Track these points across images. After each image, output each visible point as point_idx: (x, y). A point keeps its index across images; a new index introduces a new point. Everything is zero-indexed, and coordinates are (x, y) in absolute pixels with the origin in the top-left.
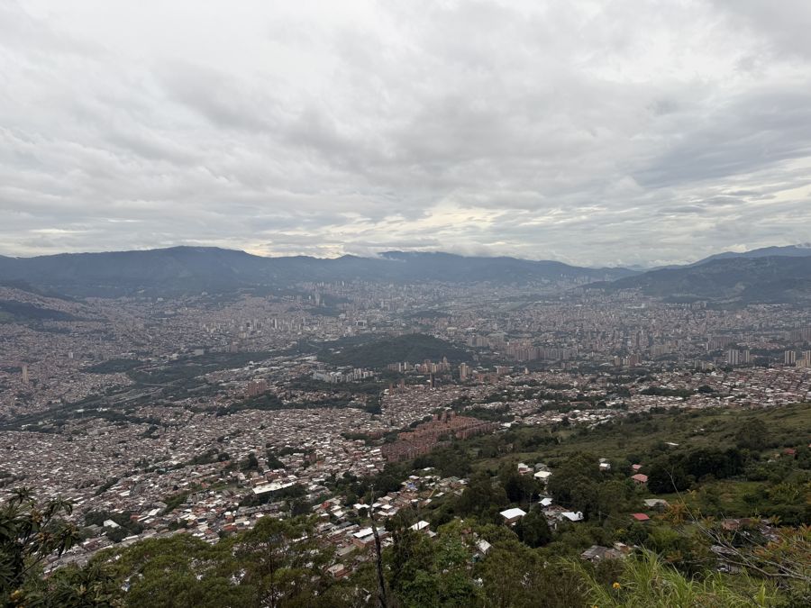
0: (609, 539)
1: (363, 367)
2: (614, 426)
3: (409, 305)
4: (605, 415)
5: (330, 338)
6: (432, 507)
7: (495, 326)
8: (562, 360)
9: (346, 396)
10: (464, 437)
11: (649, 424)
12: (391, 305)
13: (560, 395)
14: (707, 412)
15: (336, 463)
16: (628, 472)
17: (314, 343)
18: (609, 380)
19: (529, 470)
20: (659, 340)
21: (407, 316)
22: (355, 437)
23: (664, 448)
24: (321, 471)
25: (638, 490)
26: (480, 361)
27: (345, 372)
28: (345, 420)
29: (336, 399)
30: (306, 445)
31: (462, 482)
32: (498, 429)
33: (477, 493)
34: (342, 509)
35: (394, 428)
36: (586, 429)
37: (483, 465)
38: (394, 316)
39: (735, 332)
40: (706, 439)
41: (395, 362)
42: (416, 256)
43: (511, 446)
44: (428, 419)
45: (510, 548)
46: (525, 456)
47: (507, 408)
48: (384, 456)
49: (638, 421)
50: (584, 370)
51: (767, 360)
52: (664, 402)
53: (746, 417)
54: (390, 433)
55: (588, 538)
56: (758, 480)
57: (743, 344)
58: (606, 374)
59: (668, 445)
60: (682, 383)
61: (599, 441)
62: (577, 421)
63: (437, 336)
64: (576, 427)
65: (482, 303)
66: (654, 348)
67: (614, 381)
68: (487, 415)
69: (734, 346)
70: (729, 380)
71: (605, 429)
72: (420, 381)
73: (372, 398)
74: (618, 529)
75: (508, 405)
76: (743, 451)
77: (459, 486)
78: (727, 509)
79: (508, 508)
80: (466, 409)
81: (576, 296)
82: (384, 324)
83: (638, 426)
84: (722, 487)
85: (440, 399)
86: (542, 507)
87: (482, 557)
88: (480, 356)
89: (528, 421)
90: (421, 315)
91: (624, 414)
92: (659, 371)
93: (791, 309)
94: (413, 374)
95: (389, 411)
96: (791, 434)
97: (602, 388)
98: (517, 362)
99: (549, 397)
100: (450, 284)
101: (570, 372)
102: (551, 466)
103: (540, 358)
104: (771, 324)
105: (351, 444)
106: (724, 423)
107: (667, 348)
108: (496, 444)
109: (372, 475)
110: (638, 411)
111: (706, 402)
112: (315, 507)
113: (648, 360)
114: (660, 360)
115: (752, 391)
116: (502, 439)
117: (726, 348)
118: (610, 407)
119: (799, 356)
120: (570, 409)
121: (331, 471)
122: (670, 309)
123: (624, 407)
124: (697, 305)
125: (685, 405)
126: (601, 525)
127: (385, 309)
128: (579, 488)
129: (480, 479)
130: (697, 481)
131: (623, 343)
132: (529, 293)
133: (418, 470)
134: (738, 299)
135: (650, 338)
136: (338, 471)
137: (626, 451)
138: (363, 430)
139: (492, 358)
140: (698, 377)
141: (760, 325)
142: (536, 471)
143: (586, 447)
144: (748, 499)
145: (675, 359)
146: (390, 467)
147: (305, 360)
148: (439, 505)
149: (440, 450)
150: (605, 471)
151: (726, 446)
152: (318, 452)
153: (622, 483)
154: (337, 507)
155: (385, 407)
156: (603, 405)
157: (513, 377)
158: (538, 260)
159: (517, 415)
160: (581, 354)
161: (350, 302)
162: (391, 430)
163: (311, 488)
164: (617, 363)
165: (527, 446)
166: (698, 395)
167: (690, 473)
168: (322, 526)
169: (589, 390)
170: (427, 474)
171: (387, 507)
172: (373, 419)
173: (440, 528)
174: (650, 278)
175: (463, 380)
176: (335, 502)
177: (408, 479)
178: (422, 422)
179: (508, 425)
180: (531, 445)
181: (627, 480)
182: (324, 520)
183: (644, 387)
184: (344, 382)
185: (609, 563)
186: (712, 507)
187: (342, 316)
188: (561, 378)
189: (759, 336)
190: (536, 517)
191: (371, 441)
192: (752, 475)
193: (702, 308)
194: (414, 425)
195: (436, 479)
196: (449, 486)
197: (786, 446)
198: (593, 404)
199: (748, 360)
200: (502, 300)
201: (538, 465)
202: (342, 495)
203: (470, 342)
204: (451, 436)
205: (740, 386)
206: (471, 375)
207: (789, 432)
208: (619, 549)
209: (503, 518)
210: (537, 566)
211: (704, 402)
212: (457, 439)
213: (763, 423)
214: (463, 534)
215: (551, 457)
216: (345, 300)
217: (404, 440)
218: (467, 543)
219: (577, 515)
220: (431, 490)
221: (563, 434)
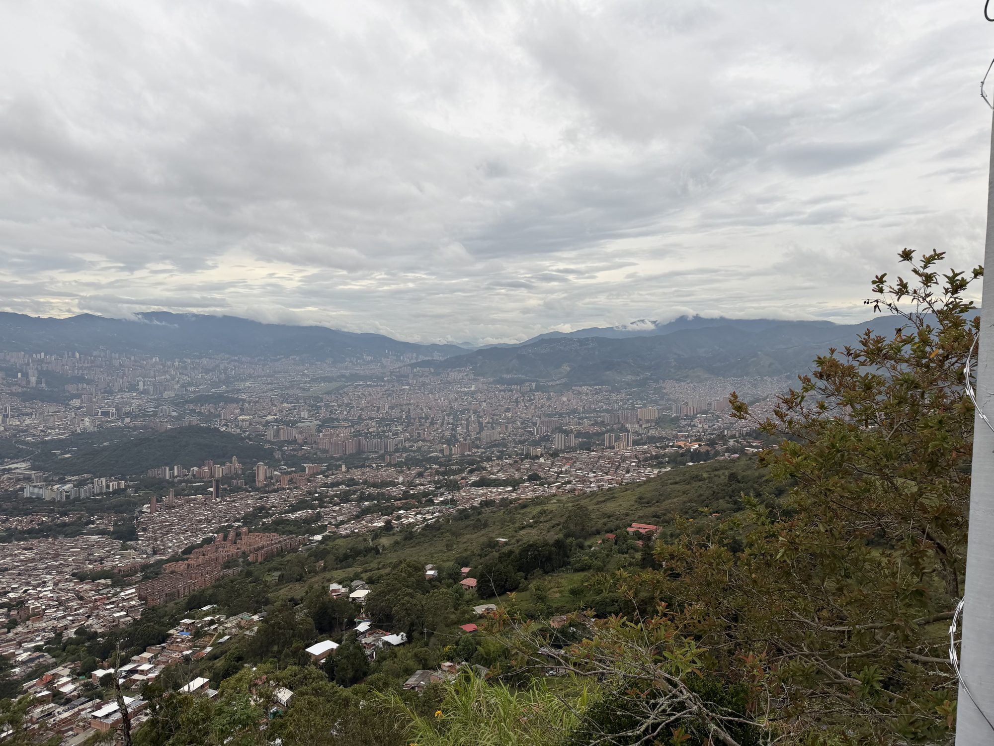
0: (435, 660)
1: (109, 475)
2: (442, 525)
3: (183, 386)
4: (433, 513)
5: (53, 435)
6: (213, 657)
7: (305, 414)
8: (386, 453)
9: (80, 518)
10: (260, 560)
11: (479, 520)
12: (154, 386)
13: (383, 494)
14: (536, 501)
15: (64, 617)
16: (456, 577)
17: (27, 443)
18: (438, 473)
19: (343, 590)
20: (489, 425)
21: (179, 402)
22: (94, 577)
23: (493, 545)
24: (37, 631)
25: (467, 597)
26: (284, 459)
27: (79, 484)
28: (79, 554)
29: (64, 525)
30: (11, 595)
31: (256, 618)
32: (306, 545)
33: (276, 629)
34: (73, 681)
35: (158, 557)
36: (411, 533)
37: (284, 592)
38: (158, 402)
39: (561, 415)
40: (534, 531)
41: (158, 467)
42: (194, 319)
43: (322, 563)
44: (208, 541)
45: (317, 692)
46: (340, 574)
47: (319, 517)
48: (141, 598)
49: (467, 517)
50: (410, 463)
51: (589, 443)
52: (494, 493)
53: (571, 504)
54: (152, 565)
55: (411, 663)
56: (582, 570)
57: (569, 428)
58: (434, 466)
59: (497, 541)
60: (512, 471)
61: (426, 545)
62: (402, 524)
63: (223, 429)
64: (400, 532)
65: (287, 385)
66: (484, 434)
67: (443, 474)
68: (292, 528)
69: (560, 430)
70: (555, 466)
71: (432, 530)
72: (197, 491)
73: (123, 519)
74: (445, 646)
75: (319, 513)
76: (569, 540)
77: (252, 623)
78: (555, 605)
79: (316, 642)
80: (264, 523)
81: (402, 376)
82: (144, 413)
83: (468, 523)
84: (550, 582)
85: (226, 513)
86: (358, 634)
87: (281, 710)
88: (283, 453)
89: (343, 530)
90: (201, 399)
91: (454, 511)
92: (489, 459)
93: (612, 392)
94: (187, 482)
95: (150, 534)
96: (611, 519)
97: (430, 482)
98: (332, 458)
99: (370, 498)
100: (244, 359)
101: (395, 466)
102: (370, 582)
103: (360, 451)
104: (593, 406)
105: (88, 587)
106: (552, 512)
107: (497, 434)
108: (301, 563)
109: (122, 626)
110: (467, 506)
111: (535, 491)
112: (26, 685)
113: (478, 447)
114: (489, 447)
115: (577, 476)
116: (310, 556)
117: (553, 432)
118: (438, 504)
119: (618, 439)
120: (394, 510)
121: (54, 629)
122: (500, 391)
123: (453, 502)
124: (526, 387)
125: (514, 495)
126: (427, 645)
127: (145, 392)
128: (403, 604)
129: (280, 611)
130: (526, 579)
131: (453, 430)
132: (347, 373)
133: (195, 610)
134: (564, 380)
135: (480, 423)
136: (66, 628)
137: (454, 554)
138: (108, 565)
139: (300, 454)
140: (527, 464)
141: (584, 408)
142: (351, 591)
143: (411, 554)
144: (574, 592)
145: (505, 446)
146: (150, 613)
147: (10, 469)
148: (222, 653)
149: (226, 580)
150: (432, 579)
151: (553, 536)
152: (32, 604)
153: (450, 591)
154: (65, 680)
155: (144, 530)
156: (431, 502)
157: (327, 477)
158: (359, 332)
159: (330, 523)
160: (408, 445)
161: (89, 382)
162: (152, 560)
163: (19, 659)
164: (447, 453)
165: (341, 561)
166: (526, 484)
167: (519, 570)
168: (38, 710)
169: (415, 486)
170: (207, 614)
171: (146, 667)
172: (124, 548)
173: (223, 683)
174: (480, 357)
175: (259, 484)
176: (61, 673)
177: (179, 624)
178: (201, 546)
179: (319, 537)
180: (345, 559)
181: (455, 586)
182: (42, 701)
183: (474, 479)
184: (78, 499)
185: (435, 687)
186: (541, 606)
187: (76, 402)
188: (384, 473)
189: (582, 419)
190: (351, 648)
191: (120, 579)
192: (578, 565)
193: (531, 390)
194: (188, 551)
195: (219, 619)
196: (238, 625)
197: (607, 532)
198: (420, 502)
199: (572, 445)
200: (314, 380)
201: (354, 583)
202: (73, 661)
203: (270, 435)
204: (241, 560)
205: (566, 472)
206: (271, 478)
207: (609, 517)
208: (446, 669)
209: (310, 655)
210: (352, 709)
211: (533, 491)
212: (249, 564)
213: (587, 509)
214: (255, 685)
215: (371, 570)
216: (81, 379)
217: (172, 572)
218: (261, 696)
219: (400, 637)
220: (212, 635)
221: (385, 541)
